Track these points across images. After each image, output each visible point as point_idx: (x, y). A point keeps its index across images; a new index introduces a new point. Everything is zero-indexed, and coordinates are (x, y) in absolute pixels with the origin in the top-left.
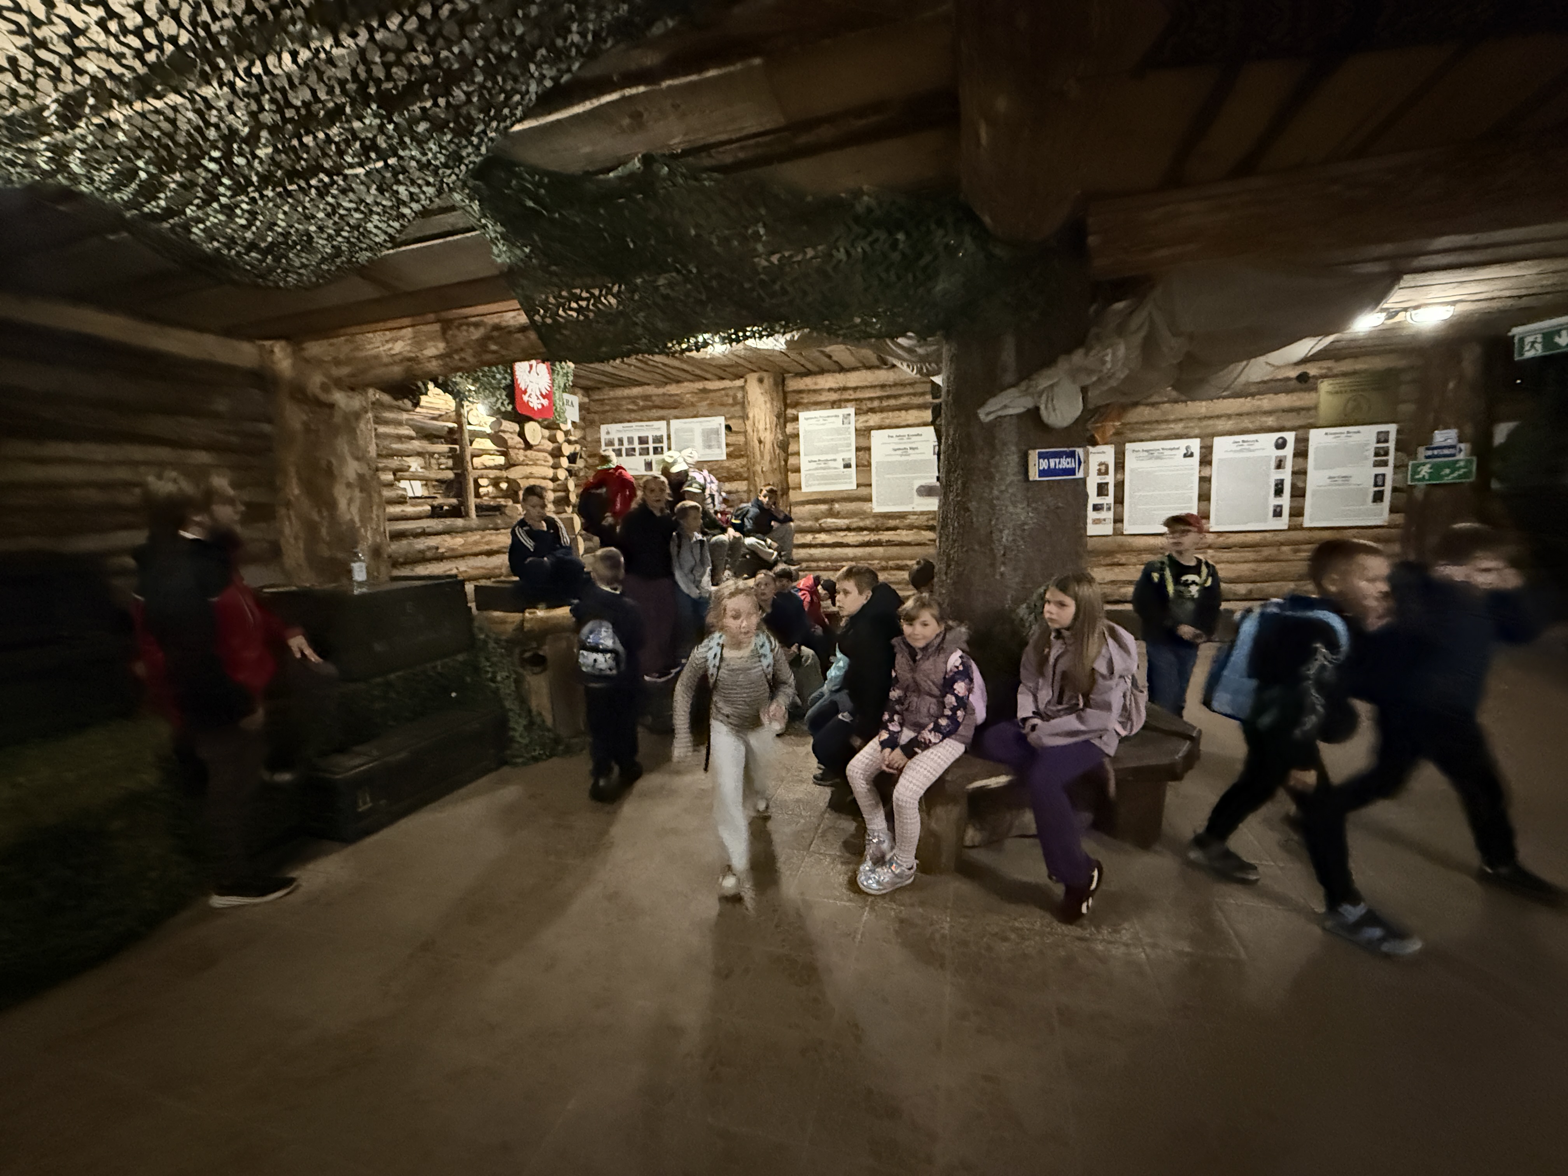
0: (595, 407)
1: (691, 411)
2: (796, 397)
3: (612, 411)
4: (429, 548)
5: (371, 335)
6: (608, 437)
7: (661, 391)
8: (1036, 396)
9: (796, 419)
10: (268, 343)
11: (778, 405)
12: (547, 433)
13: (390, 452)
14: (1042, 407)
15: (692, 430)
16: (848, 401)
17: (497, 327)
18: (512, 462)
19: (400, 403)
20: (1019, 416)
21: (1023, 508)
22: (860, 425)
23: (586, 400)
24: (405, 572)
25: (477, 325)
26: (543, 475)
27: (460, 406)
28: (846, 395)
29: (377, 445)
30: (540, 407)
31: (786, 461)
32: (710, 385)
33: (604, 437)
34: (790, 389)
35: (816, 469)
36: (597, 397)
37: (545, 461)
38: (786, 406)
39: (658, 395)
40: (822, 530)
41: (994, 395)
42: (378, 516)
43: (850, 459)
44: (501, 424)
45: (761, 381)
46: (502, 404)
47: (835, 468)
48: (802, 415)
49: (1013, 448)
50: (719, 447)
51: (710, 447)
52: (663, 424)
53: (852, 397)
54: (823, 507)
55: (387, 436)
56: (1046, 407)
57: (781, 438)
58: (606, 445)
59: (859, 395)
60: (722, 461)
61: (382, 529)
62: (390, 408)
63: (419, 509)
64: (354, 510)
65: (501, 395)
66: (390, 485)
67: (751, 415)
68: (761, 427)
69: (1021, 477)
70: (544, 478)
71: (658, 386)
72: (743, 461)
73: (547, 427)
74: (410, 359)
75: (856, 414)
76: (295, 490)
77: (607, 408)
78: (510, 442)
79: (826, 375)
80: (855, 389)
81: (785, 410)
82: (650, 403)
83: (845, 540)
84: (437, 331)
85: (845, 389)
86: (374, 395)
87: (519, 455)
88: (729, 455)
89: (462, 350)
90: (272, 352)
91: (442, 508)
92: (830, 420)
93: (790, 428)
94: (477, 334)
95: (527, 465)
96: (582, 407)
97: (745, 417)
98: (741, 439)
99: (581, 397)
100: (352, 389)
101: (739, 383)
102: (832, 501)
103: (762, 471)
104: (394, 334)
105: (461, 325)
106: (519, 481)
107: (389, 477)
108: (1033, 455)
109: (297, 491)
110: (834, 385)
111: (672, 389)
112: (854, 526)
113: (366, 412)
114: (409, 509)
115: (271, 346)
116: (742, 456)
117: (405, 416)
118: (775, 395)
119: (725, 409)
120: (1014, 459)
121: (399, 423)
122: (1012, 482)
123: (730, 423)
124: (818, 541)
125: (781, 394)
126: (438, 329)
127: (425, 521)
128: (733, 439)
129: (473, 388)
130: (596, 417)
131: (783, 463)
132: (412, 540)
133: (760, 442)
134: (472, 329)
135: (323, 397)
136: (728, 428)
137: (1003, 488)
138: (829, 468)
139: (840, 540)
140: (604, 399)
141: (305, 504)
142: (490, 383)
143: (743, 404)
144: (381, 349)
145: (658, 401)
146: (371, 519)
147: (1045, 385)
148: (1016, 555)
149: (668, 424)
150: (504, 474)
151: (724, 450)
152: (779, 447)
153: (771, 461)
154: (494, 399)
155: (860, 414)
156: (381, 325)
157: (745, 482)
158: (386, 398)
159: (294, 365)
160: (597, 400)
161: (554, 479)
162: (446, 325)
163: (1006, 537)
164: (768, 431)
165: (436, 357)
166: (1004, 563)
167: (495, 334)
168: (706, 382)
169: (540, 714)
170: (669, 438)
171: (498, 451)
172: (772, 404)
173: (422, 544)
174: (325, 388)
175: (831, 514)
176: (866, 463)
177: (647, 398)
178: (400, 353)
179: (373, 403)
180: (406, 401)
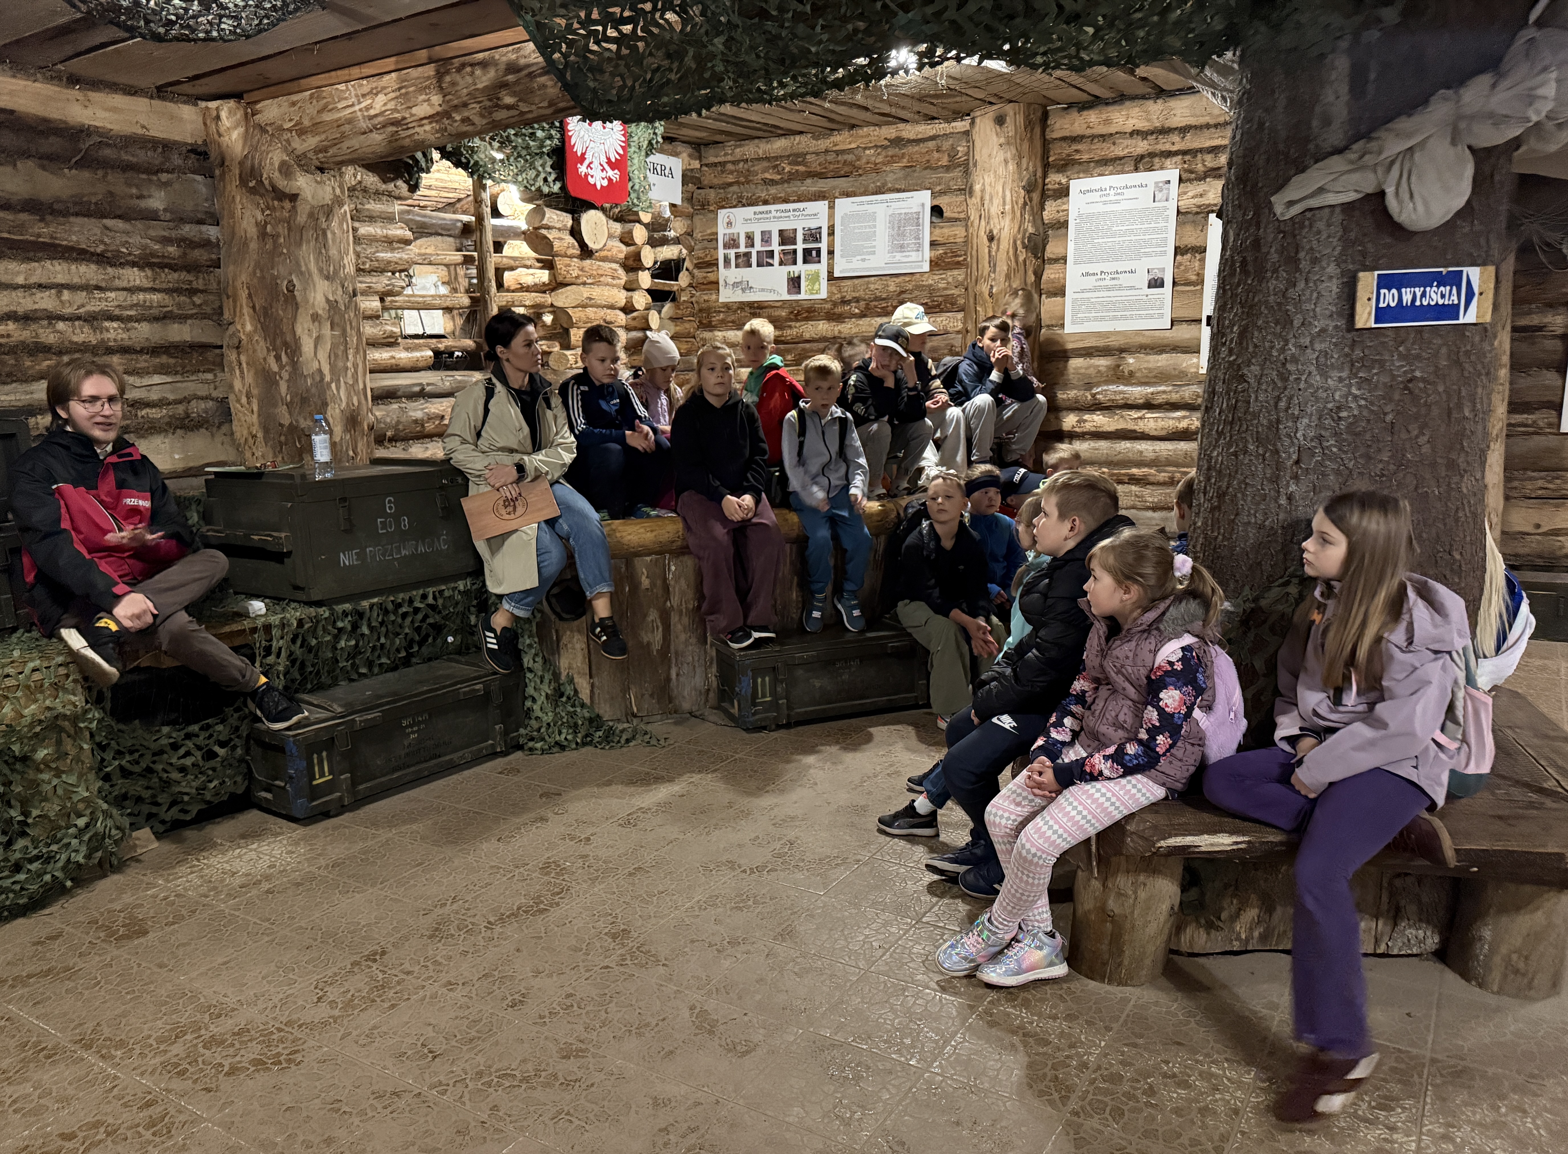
0: (709, 177)
1: (872, 180)
2: (1066, 150)
3: (738, 183)
4: (430, 418)
5: (342, 87)
6: (728, 231)
7: (823, 144)
8: (1380, 170)
9: (1063, 192)
10: (213, 105)
11: (1032, 165)
12: (617, 228)
13: (376, 264)
14: (1390, 191)
15: (873, 217)
16: (1169, 154)
17: (513, 68)
18: (560, 279)
19: (391, 186)
20: (1348, 208)
21: (1341, 380)
22: (1188, 203)
23: (696, 164)
24: (395, 452)
25: (484, 65)
26: (611, 301)
27: (479, 186)
28: (1164, 144)
29: (358, 255)
30: (605, 183)
31: (1038, 275)
32: (910, 131)
33: (722, 231)
34: (1055, 135)
35: (1095, 289)
36: (712, 159)
37: (613, 278)
38: (1047, 167)
39: (817, 154)
40: (1096, 407)
41: (1302, 169)
42: (356, 366)
43: (1163, 270)
44: (543, 215)
45: (1000, 121)
46: (545, 180)
47: (1132, 288)
48: (1077, 185)
49: (1332, 269)
50: (919, 248)
51: (902, 248)
52: (821, 206)
53: (1174, 148)
54: (1103, 363)
55: (372, 240)
56: (1397, 193)
57: (1031, 230)
58: (726, 246)
59: (1192, 142)
60: (922, 274)
61: (361, 386)
62: (378, 194)
63: (417, 354)
64: (323, 355)
65: (543, 166)
66: (374, 317)
67: (977, 187)
68: (995, 209)
69: (1342, 323)
70: (612, 307)
71: (816, 137)
72: (959, 274)
73: (618, 219)
74: (396, 123)
75: (1181, 180)
76: (247, 325)
77: (730, 179)
78: (557, 245)
79: (1128, 103)
80: (1184, 130)
81: (1045, 176)
82: (801, 168)
83: (1140, 426)
84: (429, 78)
85: (1164, 131)
86: (353, 175)
87: (569, 267)
88: (935, 264)
89: (465, 105)
90: (218, 118)
91: (451, 354)
92: (1128, 193)
93: (1050, 211)
94: (484, 79)
95: (584, 284)
96: (687, 178)
97: (967, 190)
98: (959, 232)
99: (687, 159)
100: (322, 170)
101: (961, 125)
102: (1122, 350)
103: (991, 295)
104: (374, 83)
105: (463, 65)
106: (570, 311)
107: (374, 304)
108: (1367, 281)
109: (249, 327)
110: (1142, 125)
111: (842, 140)
112: (1161, 399)
113: (341, 204)
114: (402, 355)
115: (217, 109)
116: (958, 265)
117: (397, 207)
118: (1026, 145)
119: (934, 176)
120: (1332, 287)
121: (389, 219)
122: (1323, 331)
123: (942, 202)
124: (1088, 427)
125: (1038, 143)
126: (432, 73)
127: (422, 374)
128: (947, 232)
129: (499, 156)
130: (712, 195)
131: (1031, 278)
132: (406, 404)
133: (991, 238)
134: (478, 72)
135: (282, 183)
136: (937, 211)
137: (1306, 341)
138: (1120, 288)
139: (1131, 426)
140: (725, 163)
141: (261, 347)
142: (528, 147)
143: (966, 167)
144: (357, 108)
145: (816, 167)
146: (347, 369)
147: (1399, 149)
148: (1321, 463)
149: (832, 207)
150: (548, 299)
151: (927, 253)
152: (1025, 247)
153: (1008, 277)
154: (532, 174)
155: (1189, 180)
156: (356, 71)
157: (960, 315)
158: (371, 180)
159: (246, 136)
160: (715, 165)
161: (628, 309)
162: (443, 66)
163: (1304, 430)
164: (1008, 218)
165: (431, 118)
166: (1296, 477)
167: (511, 78)
168: (901, 126)
169: (571, 680)
170: (831, 233)
171: (538, 260)
172: (1019, 165)
173: (417, 410)
174: (285, 170)
175: (1118, 376)
176: (1194, 278)
177: (797, 158)
178: (382, 113)
179: (352, 189)
180: (400, 183)
